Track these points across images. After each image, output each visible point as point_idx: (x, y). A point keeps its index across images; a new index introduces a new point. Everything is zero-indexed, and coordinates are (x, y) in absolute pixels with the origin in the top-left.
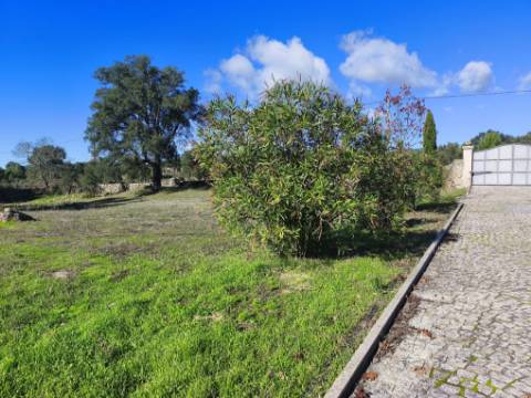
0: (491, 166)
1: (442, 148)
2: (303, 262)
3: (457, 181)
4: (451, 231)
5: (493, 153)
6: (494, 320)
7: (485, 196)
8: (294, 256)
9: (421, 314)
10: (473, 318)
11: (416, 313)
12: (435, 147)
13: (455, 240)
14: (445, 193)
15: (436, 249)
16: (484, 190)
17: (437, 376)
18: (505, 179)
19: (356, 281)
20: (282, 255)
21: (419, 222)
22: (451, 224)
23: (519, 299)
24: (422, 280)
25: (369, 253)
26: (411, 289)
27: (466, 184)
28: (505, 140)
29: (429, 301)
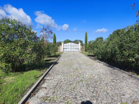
0: (67, 47)
1: (58, 43)
2: (13, 74)
3: (60, 50)
4: (57, 62)
5: (67, 44)
6: (61, 82)
7: (66, 54)
8: (10, 72)
9: (45, 83)
10: (57, 82)
11: (44, 83)
12: (56, 42)
13: (57, 64)
14: (57, 53)
15: (53, 66)
16: (66, 52)
17: (45, 99)
18: (70, 50)
19: (29, 77)
20: (7, 72)
21: (51, 60)
22: (57, 60)
23: (67, 76)
24: (48, 74)
25: (36, 69)
26: (44, 77)
27: (62, 51)
28: (70, 42)
29: (48, 79)
